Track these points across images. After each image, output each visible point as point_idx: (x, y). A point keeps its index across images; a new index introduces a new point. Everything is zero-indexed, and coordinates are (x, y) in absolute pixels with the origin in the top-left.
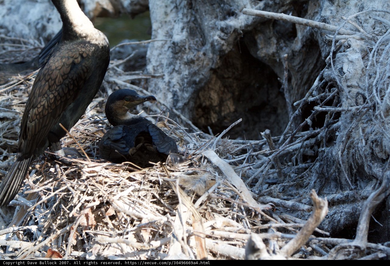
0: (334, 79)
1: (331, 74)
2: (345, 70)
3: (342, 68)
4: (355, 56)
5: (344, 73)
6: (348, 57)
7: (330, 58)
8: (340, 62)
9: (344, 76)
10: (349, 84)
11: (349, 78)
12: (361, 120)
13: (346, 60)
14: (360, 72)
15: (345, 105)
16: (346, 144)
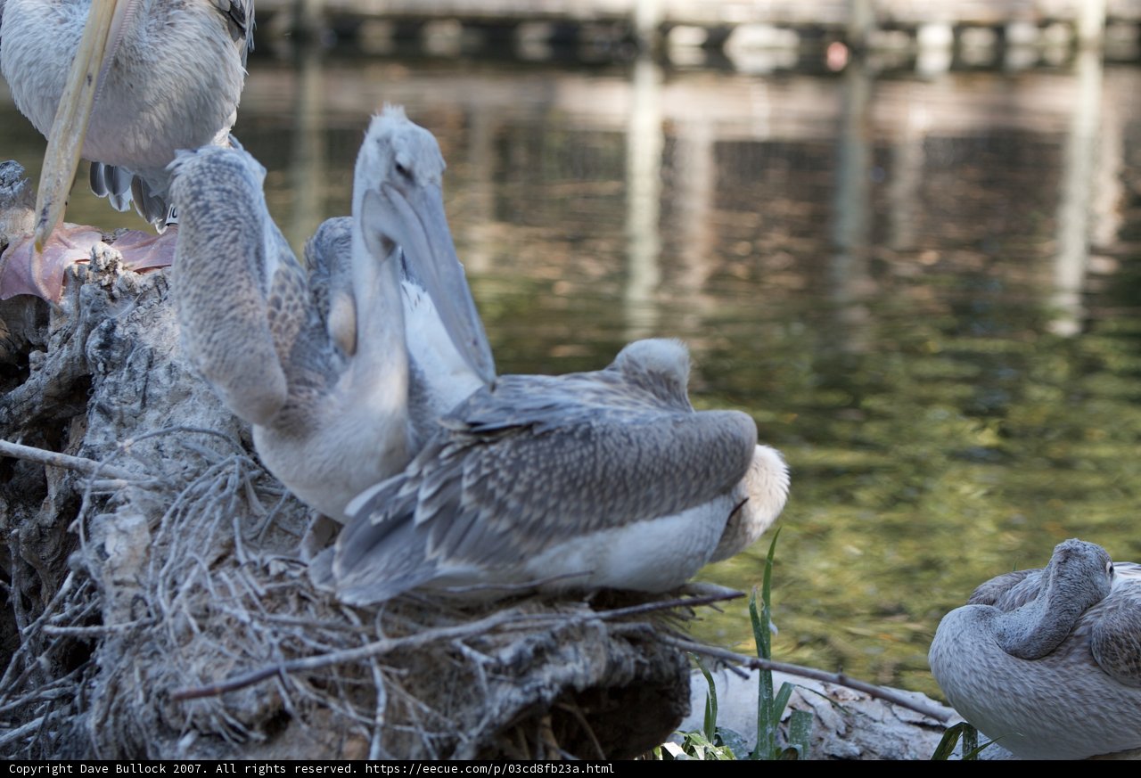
0: (86, 567)
1: (81, 559)
2: (109, 549)
3: (103, 546)
4: (132, 520)
5: (108, 556)
6: (117, 522)
7: (78, 526)
8: (101, 532)
9: (107, 562)
10: (117, 577)
11: (117, 565)
12: (138, 651)
13: (113, 529)
14: (141, 553)
15: (110, 623)
16: (111, 703)
